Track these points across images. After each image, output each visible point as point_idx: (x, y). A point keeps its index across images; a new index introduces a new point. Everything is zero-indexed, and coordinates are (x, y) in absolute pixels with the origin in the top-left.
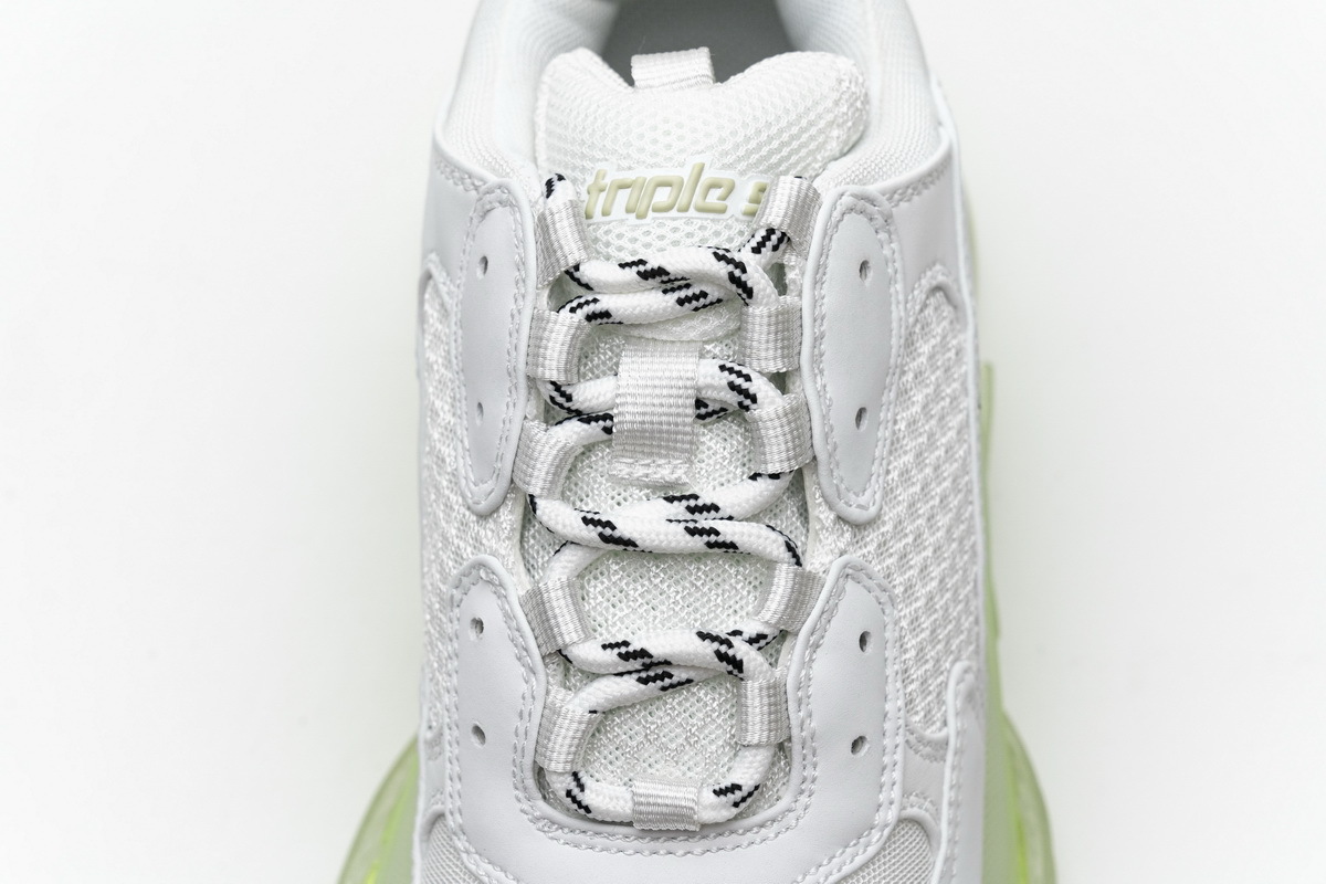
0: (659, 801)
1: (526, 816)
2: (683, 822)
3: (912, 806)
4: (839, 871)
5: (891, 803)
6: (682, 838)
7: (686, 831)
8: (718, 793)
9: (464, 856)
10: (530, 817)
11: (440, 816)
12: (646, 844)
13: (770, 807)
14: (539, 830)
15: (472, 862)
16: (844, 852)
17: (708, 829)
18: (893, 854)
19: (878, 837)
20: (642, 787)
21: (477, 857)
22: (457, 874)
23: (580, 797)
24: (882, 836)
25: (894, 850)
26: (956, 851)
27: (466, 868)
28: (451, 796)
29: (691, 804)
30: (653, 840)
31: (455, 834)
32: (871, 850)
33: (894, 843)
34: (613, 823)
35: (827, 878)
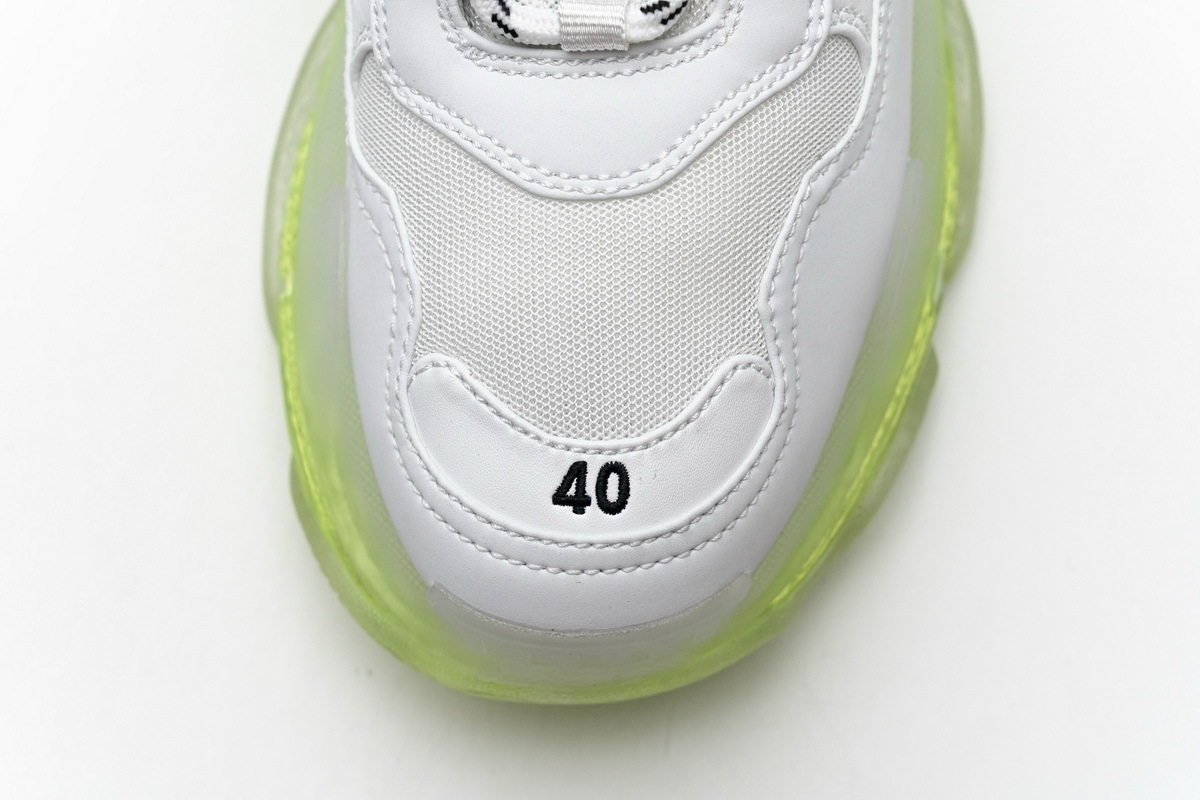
0: (586, 21)
1: (453, 45)
2: (611, 41)
3: (842, 21)
4: (770, 87)
5: (821, 18)
6: (611, 59)
7: (614, 51)
8: (646, 10)
9: (394, 89)
10: (458, 45)
11: (369, 52)
12: (575, 67)
13: (699, 24)
14: (467, 58)
15: (403, 95)
16: (774, 68)
17: (638, 48)
18: (824, 69)
19: (808, 52)
20: (566, 8)
21: (407, 89)
22: (388, 108)
23: (506, 20)
24: (812, 51)
25: (825, 66)
26: (886, 68)
27: (397, 101)
28: (378, 31)
29: (618, 23)
30: (582, 62)
31: (384, 68)
32: (802, 66)
33: (825, 59)
34: (541, 47)
35: (757, 94)
